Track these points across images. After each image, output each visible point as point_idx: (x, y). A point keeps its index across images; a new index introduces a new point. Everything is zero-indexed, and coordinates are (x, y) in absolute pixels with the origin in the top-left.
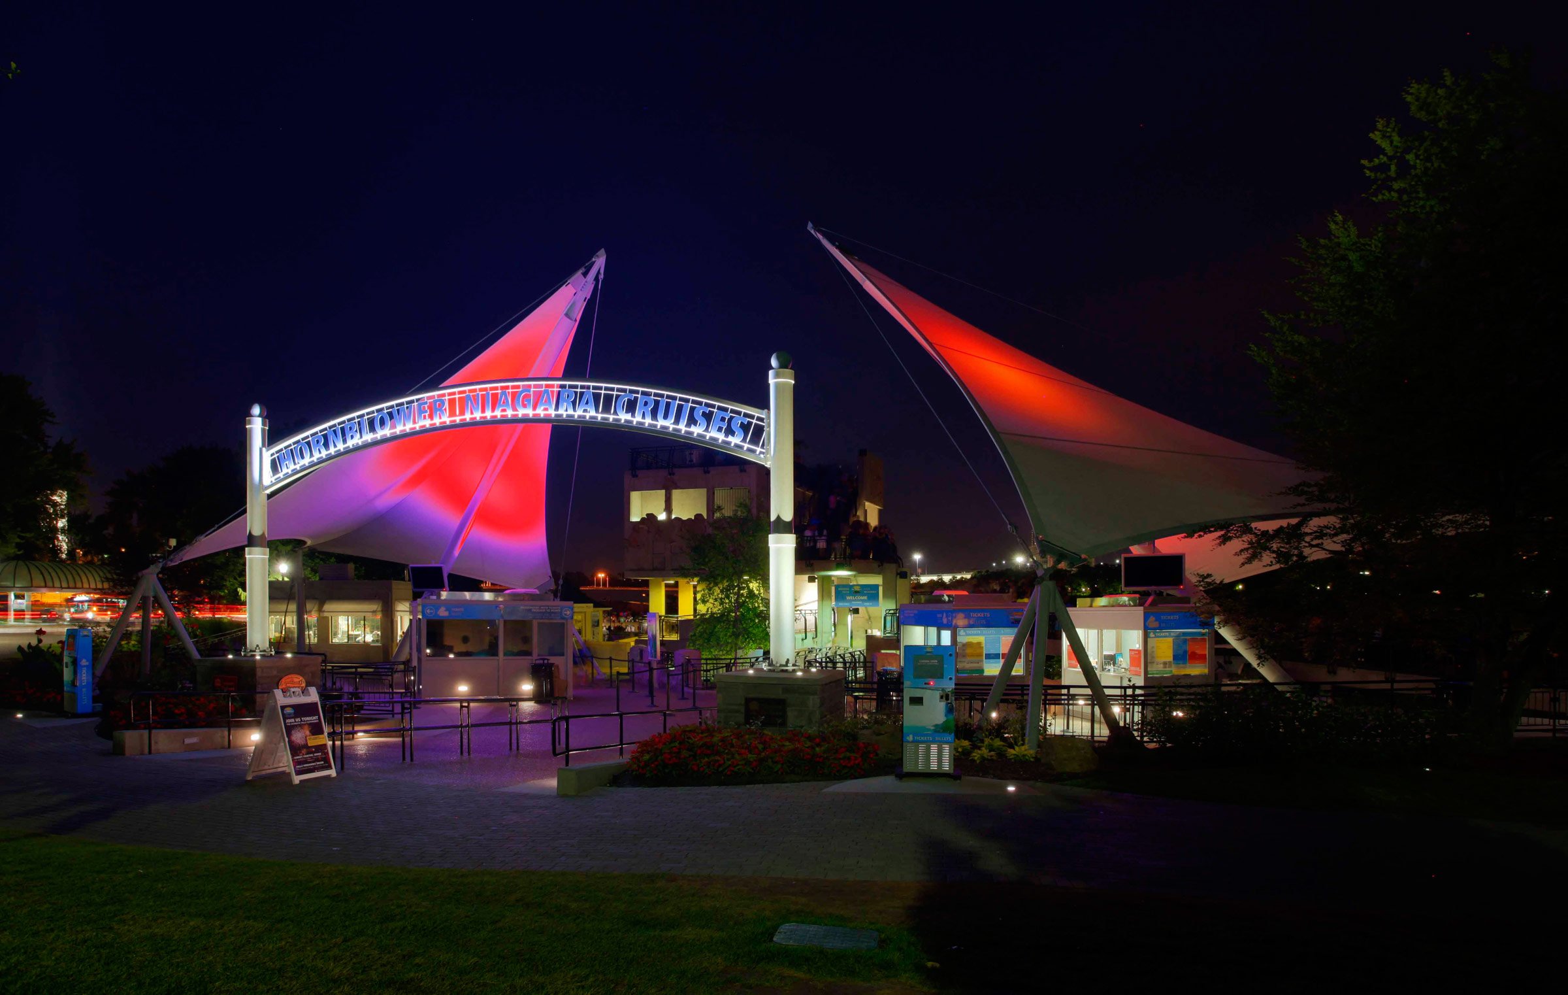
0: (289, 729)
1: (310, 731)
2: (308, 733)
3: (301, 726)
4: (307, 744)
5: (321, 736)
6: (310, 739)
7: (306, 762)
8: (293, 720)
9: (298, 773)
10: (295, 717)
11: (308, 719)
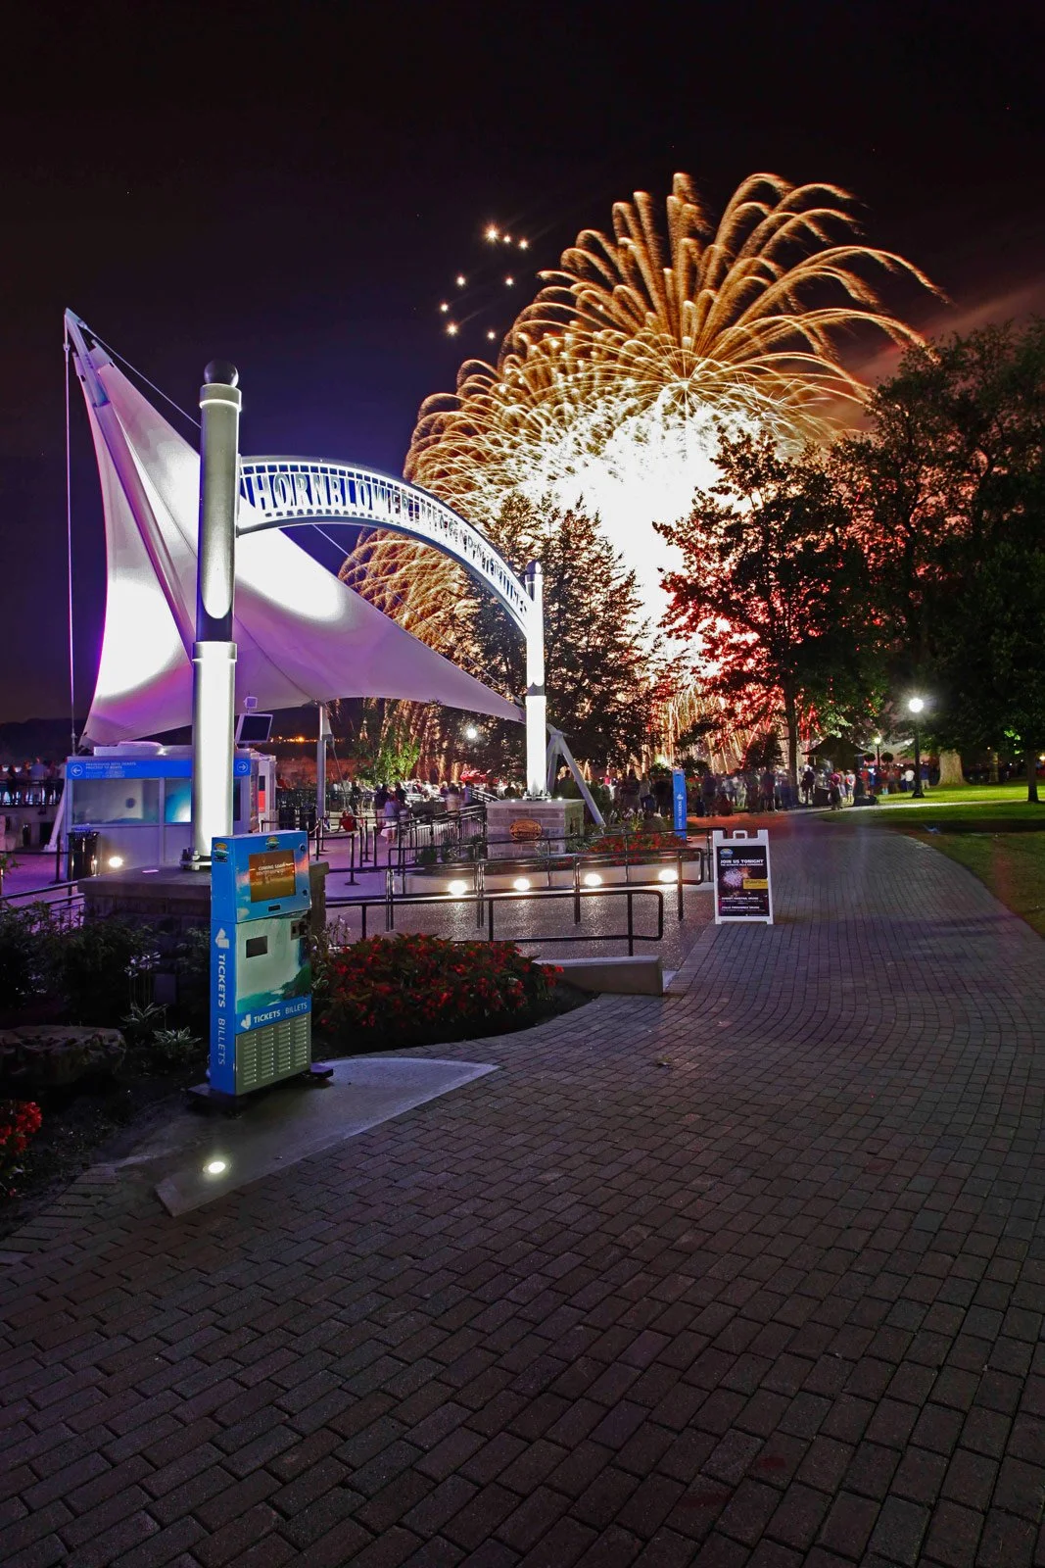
0: (722, 871)
1: (750, 874)
2: (746, 875)
3: (739, 868)
4: (742, 886)
5: (762, 880)
6: (747, 882)
7: (736, 904)
8: (730, 861)
9: (722, 914)
10: (732, 859)
11: (749, 861)
